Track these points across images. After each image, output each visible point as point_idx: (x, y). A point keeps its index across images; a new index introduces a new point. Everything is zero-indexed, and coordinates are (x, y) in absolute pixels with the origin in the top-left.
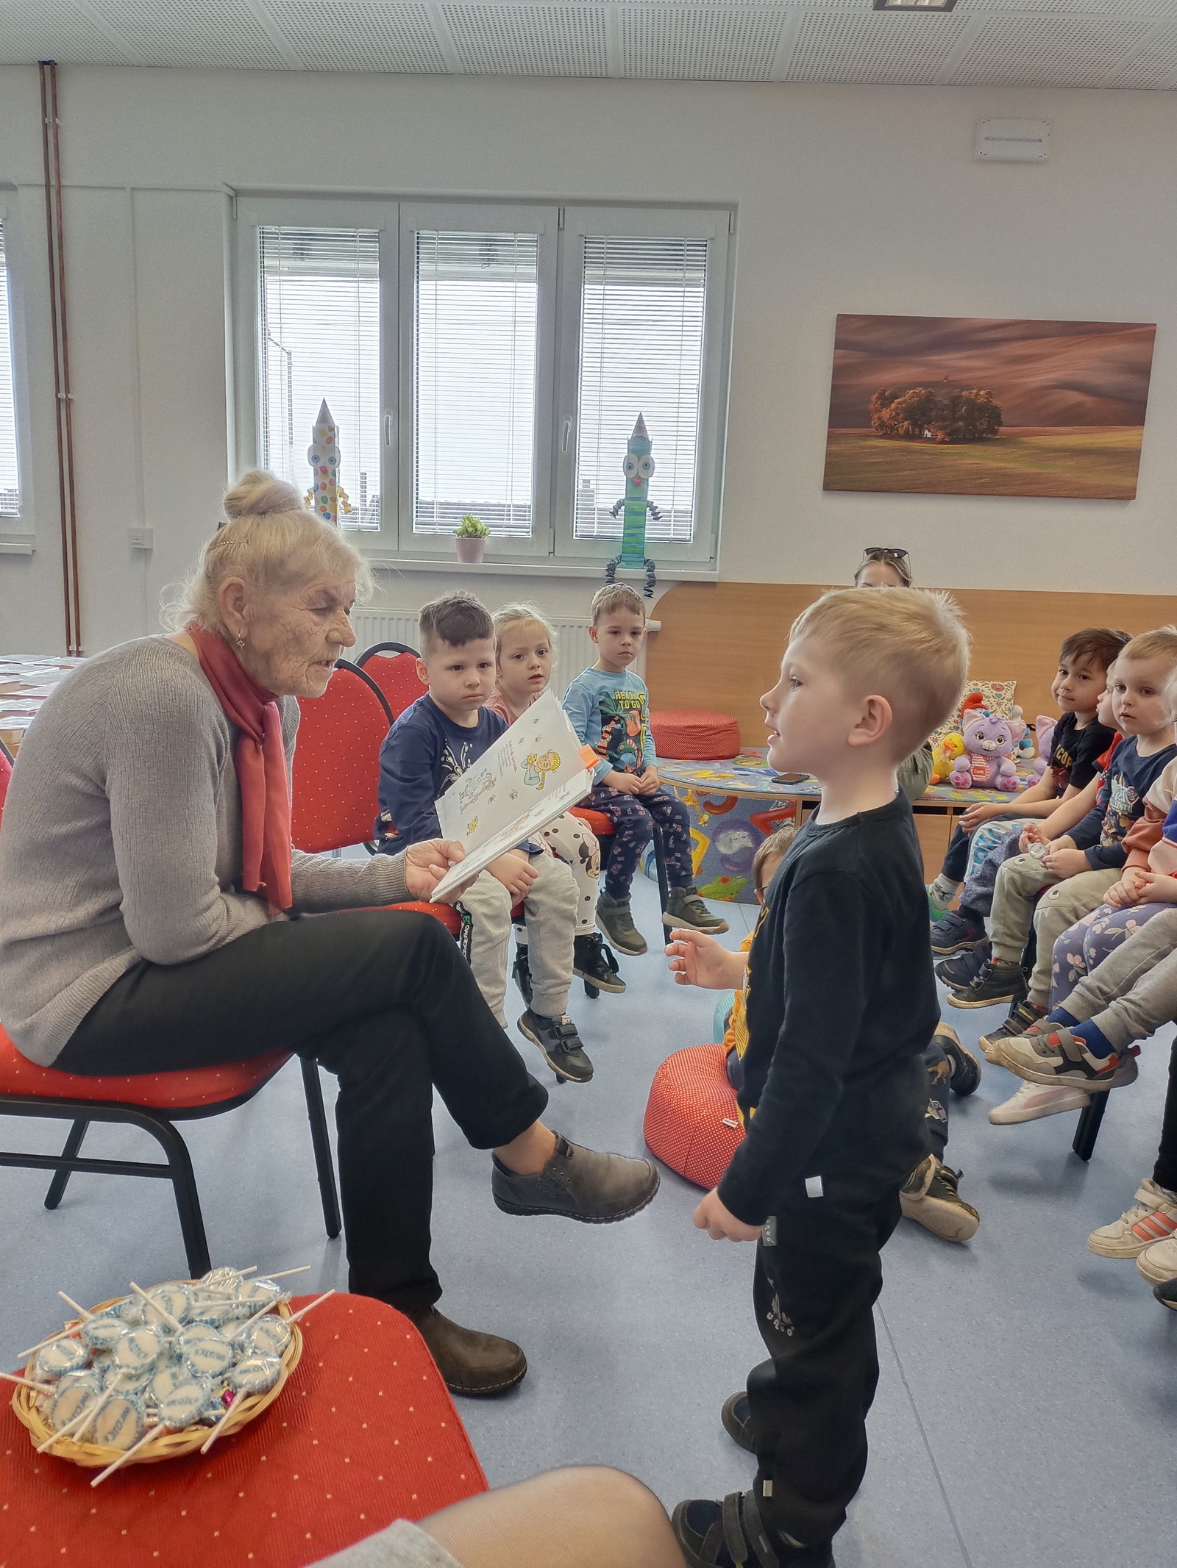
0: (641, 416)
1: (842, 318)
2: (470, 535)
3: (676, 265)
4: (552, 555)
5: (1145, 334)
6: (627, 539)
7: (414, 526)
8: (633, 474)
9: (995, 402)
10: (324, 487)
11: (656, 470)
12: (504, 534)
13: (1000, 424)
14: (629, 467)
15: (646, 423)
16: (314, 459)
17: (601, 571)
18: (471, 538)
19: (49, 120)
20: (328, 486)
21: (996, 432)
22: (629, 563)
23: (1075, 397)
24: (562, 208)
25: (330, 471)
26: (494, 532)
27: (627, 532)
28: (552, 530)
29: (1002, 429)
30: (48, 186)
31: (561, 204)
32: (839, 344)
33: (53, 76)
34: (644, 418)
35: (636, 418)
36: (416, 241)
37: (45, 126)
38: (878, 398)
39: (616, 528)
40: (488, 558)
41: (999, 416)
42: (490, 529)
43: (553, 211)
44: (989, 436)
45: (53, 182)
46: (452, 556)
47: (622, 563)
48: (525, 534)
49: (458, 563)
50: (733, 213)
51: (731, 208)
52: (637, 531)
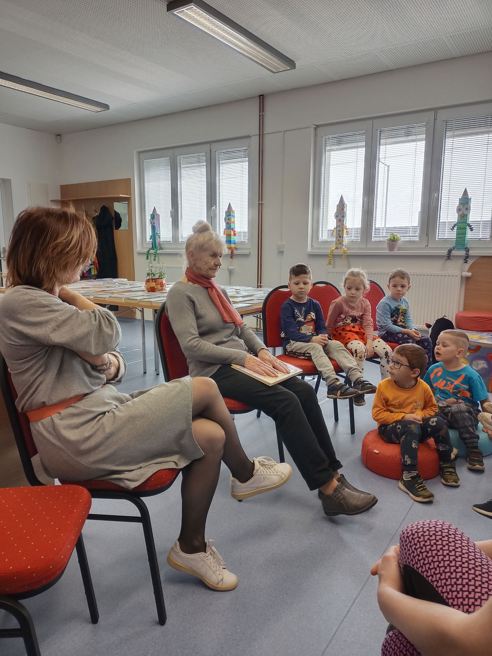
0: (466, 189)
2: (392, 240)
3: (485, 126)
4: (426, 247)
6: (458, 239)
7: (373, 238)
8: (461, 213)
10: (339, 226)
11: (471, 210)
12: (407, 240)
14: (459, 210)
15: (468, 192)
16: (337, 216)
17: (445, 252)
18: (393, 242)
19: (261, 114)
20: (341, 226)
22: (458, 249)
24: (436, 111)
25: (342, 221)
26: (403, 239)
27: (458, 236)
28: (427, 237)
30: (260, 135)
33: (263, 99)
34: (467, 190)
35: (464, 190)
36: (379, 132)
37: (260, 116)
39: (453, 235)
40: (399, 249)
42: (402, 238)
43: (432, 113)
45: (261, 133)
46: (384, 249)
47: (455, 249)
48: (417, 239)
49: (387, 252)
52: (462, 236)
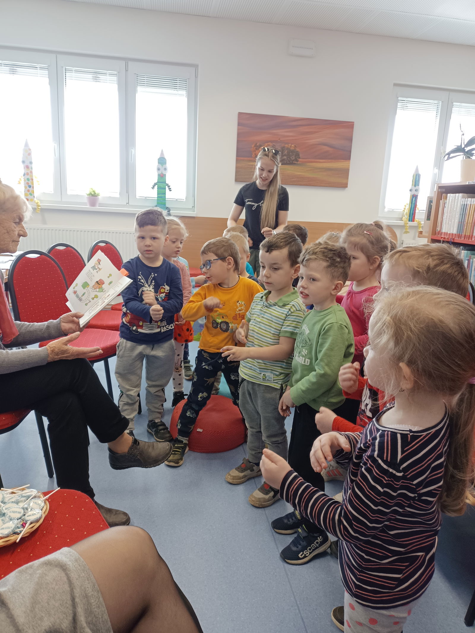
0: (162, 150)
1: (240, 114)
2: (93, 195)
3: (175, 88)
4: (128, 204)
5: (350, 126)
6: (159, 199)
7: (68, 191)
8: (160, 172)
9: (298, 149)
10: (28, 174)
11: (169, 171)
13: (299, 158)
14: (158, 169)
15: (164, 153)
16: (23, 162)
18: (93, 197)
20: (30, 174)
21: (297, 161)
23: (326, 148)
24: (127, 62)
25: (30, 168)
26: (103, 195)
27: (159, 196)
28: (127, 194)
29: (300, 160)
31: (127, 60)
32: (239, 124)
34: (164, 151)
36: (64, 71)
38: (255, 146)
39: (154, 194)
40: (101, 205)
41: (299, 155)
42: (101, 193)
43: (123, 63)
44: (296, 162)
46: (84, 204)
48: (118, 195)
49: (88, 207)
50: (196, 69)
51: (196, 66)
52: (163, 195)
